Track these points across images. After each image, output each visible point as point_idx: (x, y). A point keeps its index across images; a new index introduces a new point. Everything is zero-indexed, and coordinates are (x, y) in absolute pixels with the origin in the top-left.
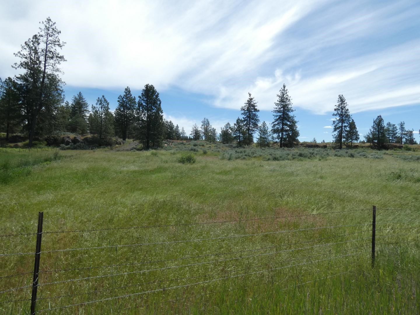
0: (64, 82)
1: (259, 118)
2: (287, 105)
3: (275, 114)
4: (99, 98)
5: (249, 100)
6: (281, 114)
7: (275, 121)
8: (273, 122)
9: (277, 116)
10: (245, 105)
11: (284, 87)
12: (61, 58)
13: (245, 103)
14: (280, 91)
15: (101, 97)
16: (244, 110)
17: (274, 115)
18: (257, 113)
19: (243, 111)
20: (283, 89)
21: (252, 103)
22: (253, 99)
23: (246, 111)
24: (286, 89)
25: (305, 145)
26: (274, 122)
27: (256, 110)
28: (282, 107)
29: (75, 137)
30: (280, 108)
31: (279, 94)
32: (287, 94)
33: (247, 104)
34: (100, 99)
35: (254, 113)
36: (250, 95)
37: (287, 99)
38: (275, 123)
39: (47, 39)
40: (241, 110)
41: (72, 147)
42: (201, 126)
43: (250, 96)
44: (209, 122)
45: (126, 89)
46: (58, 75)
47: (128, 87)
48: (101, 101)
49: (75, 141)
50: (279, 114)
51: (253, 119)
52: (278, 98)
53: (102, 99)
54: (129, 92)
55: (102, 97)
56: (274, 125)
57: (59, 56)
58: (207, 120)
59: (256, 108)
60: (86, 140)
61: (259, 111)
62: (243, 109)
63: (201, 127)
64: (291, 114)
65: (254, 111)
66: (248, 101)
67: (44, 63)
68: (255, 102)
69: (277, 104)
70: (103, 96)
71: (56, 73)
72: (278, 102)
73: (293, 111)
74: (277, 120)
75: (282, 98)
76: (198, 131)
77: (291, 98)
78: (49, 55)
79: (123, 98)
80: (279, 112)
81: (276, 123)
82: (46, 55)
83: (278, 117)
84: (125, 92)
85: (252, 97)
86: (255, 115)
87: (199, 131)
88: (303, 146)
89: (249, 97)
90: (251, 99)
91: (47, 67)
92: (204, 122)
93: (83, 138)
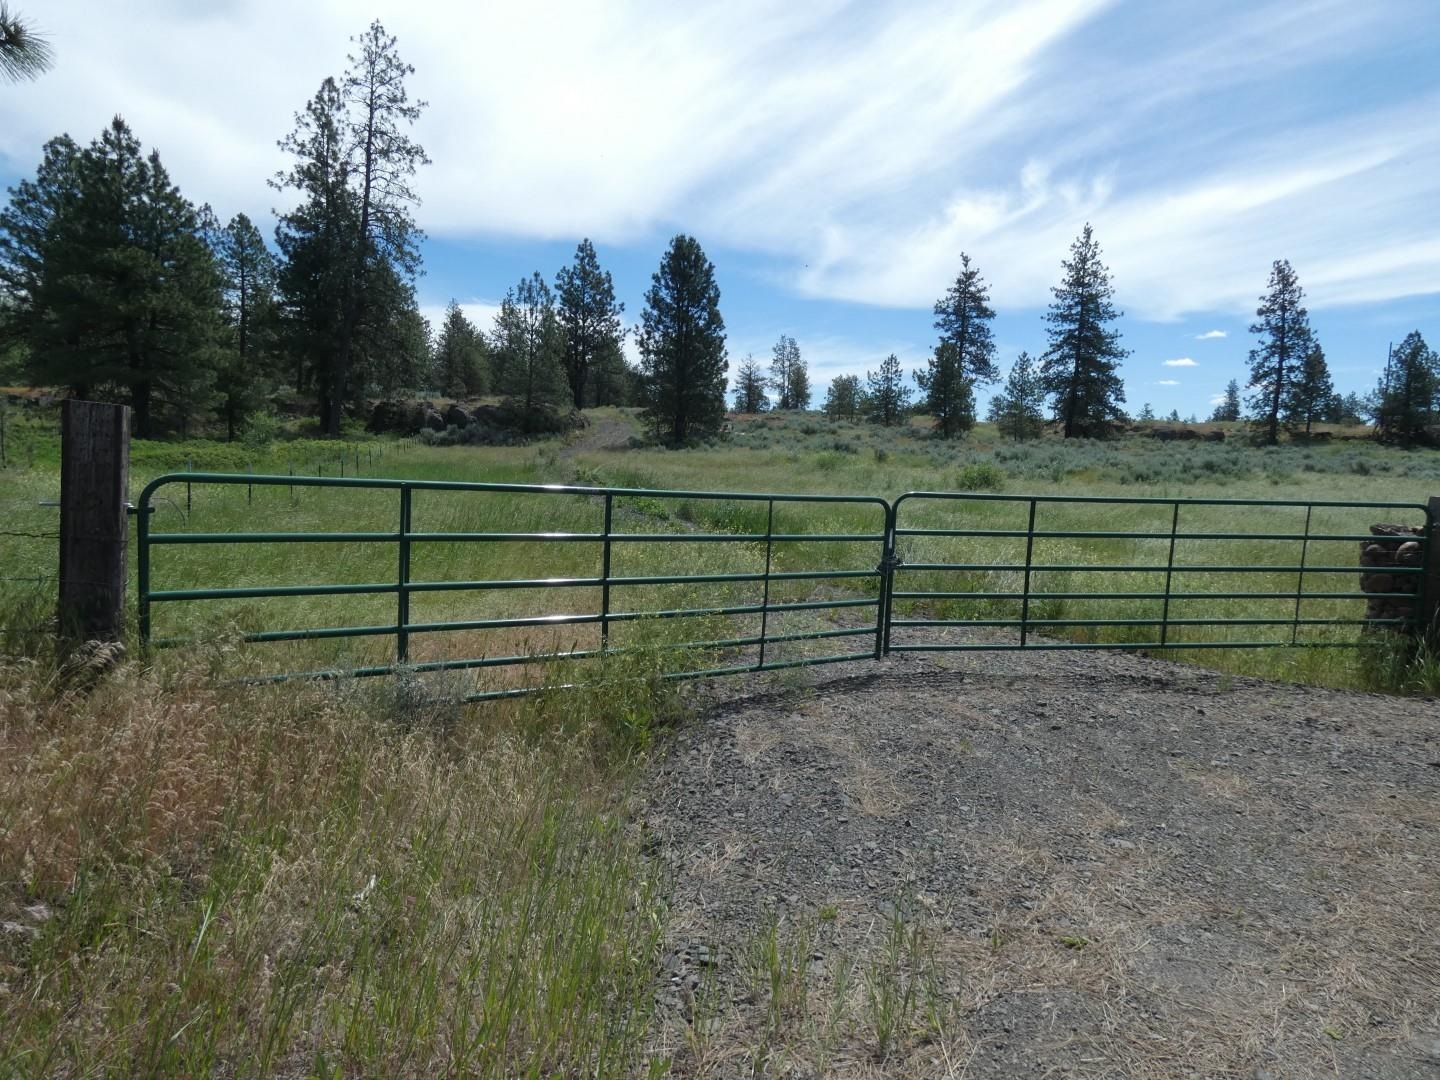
0: (421, 231)
1: (993, 341)
2: (1097, 296)
3: (1051, 325)
4: (523, 280)
5: (962, 277)
6: (1073, 327)
7: (1054, 352)
8: (1046, 355)
9: (1060, 333)
10: (949, 295)
11: (1088, 232)
12: (413, 152)
13: (949, 290)
14: (1074, 246)
15: (530, 277)
16: (943, 311)
17: (1049, 331)
18: (988, 323)
19: (944, 316)
20: (1084, 241)
21: (972, 289)
22: (978, 276)
23: (953, 318)
24: (1092, 242)
25: (1148, 431)
26: (1051, 353)
27: (985, 313)
28: (1077, 304)
29: (453, 407)
30: (1070, 307)
31: (1071, 258)
32: (1097, 258)
33: (956, 290)
34: (527, 282)
35: (977, 321)
36: (966, 260)
37: (1095, 274)
38: (1050, 357)
39: (372, 92)
40: (936, 313)
41: (455, 437)
42: (770, 363)
43: (966, 266)
44: (796, 349)
45: (581, 249)
46: (405, 208)
47: (586, 240)
48: (530, 290)
49: (452, 416)
50: (1067, 326)
51: (973, 343)
52: (1066, 275)
53: (534, 284)
54: (592, 257)
55: (533, 278)
56: (1047, 367)
57: (408, 146)
58: (792, 343)
59: (985, 304)
60: (483, 413)
61: (992, 315)
62: (939, 310)
63: (772, 368)
64: (1106, 327)
65: (977, 317)
66: (959, 281)
67: (363, 169)
68: (980, 285)
69: (1059, 294)
70: (537, 275)
71: (400, 203)
72: (1065, 287)
73: (1115, 316)
74: (1060, 347)
75: (1078, 273)
76: (757, 380)
77: (1109, 274)
78: (377, 144)
79: (571, 278)
80: (1064, 318)
81: (1055, 356)
82: (370, 143)
83: (1061, 338)
84: (577, 257)
85: (972, 267)
86: (980, 329)
87: (763, 379)
88: (1141, 435)
89: (964, 269)
90: (970, 276)
91: (372, 184)
92: (779, 350)
93: (473, 407)
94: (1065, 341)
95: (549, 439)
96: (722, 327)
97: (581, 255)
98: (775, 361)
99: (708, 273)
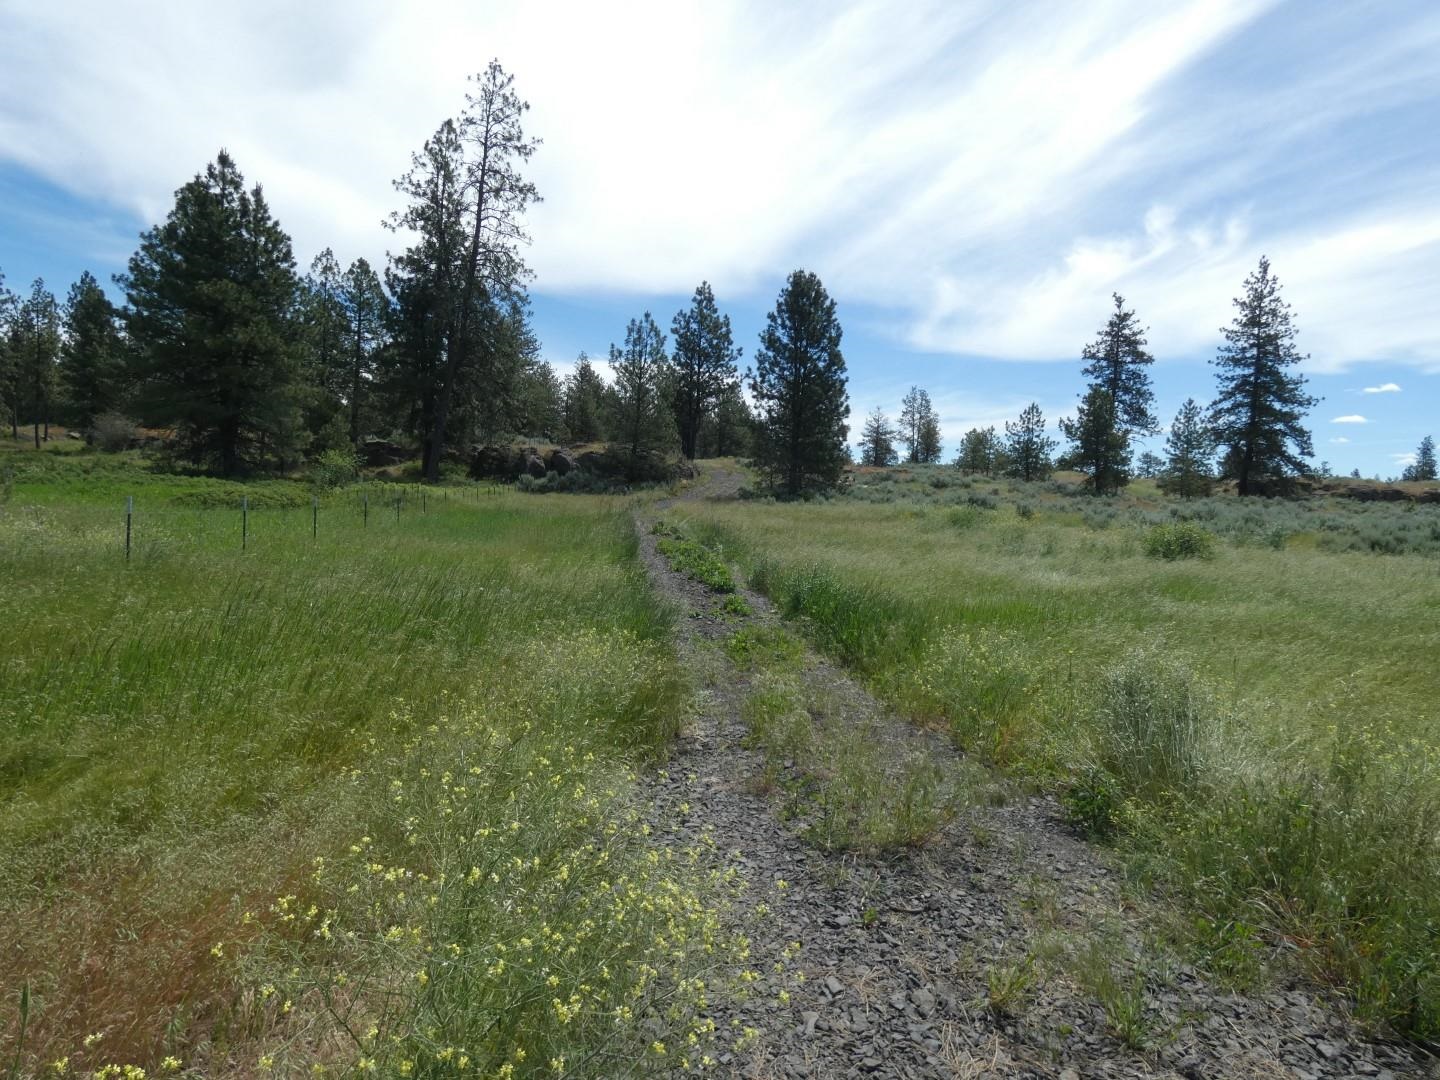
0: (531, 271)
1: (1151, 388)
2: (1276, 337)
3: (1221, 370)
4: (633, 321)
5: (1115, 319)
6: (1247, 372)
7: (1225, 399)
8: (1215, 403)
9: (1232, 379)
10: (1099, 338)
11: (1265, 267)
12: (528, 189)
13: (1099, 333)
14: (1247, 282)
15: (640, 317)
16: (1093, 356)
17: (1219, 376)
18: (1144, 369)
19: (1094, 361)
20: (1259, 276)
21: (1126, 332)
22: (1133, 318)
23: (1104, 363)
24: (1269, 277)
25: (1342, 490)
26: (1221, 401)
27: (1141, 358)
28: (1252, 346)
29: (556, 453)
30: (1244, 350)
31: (1244, 295)
32: (1276, 294)
33: (1107, 334)
34: (637, 323)
35: (1132, 367)
36: (1119, 301)
37: (1274, 313)
38: (1220, 406)
39: (487, 132)
40: (1085, 358)
41: (554, 484)
42: (899, 415)
43: (1119, 307)
44: (928, 402)
45: (700, 292)
46: (515, 247)
47: (705, 283)
48: (639, 331)
49: (556, 463)
50: (1239, 371)
51: (1127, 391)
52: (1240, 315)
53: (644, 324)
54: (710, 299)
55: (644, 319)
56: (1217, 415)
57: (521, 184)
58: (923, 394)
59: (1141, 348)
60: (587, 460)
61: (1150, 360)
62: (1089, 355)
63: (901, 421)
64: (1288, 371)
65: (1133, 362)
66: (1112, 324)
67: (475, 208)
68: (1136, 328)
69: (1231, 335)
70: (647, 315)
71: (510, 242)
72: (1236, 328)
73: (1299, 359)
74: (1229, 395)
75: (1253, 310)
76: (886, 433)
77: (1291, 312)
78: (491, 181)
79: (688, 323)
80: (1236, 362)
81: (1227, 405)
82: (482, 182)
83: (1233, 385)
84: (694, 300)
85: (1126, 308)
86: (1135, 376)
87: (891, 432)
88: (1333, 495)
89: (1117, 311)
90: (1123, 318)
91: (483, 223)
92: (909, 402)
93: (576, 454)
94: (1237, 388)
95: (652, 488)
96: (843, 369)
97: (699, 298)
98: (905, 413)
99: (829, 311)
